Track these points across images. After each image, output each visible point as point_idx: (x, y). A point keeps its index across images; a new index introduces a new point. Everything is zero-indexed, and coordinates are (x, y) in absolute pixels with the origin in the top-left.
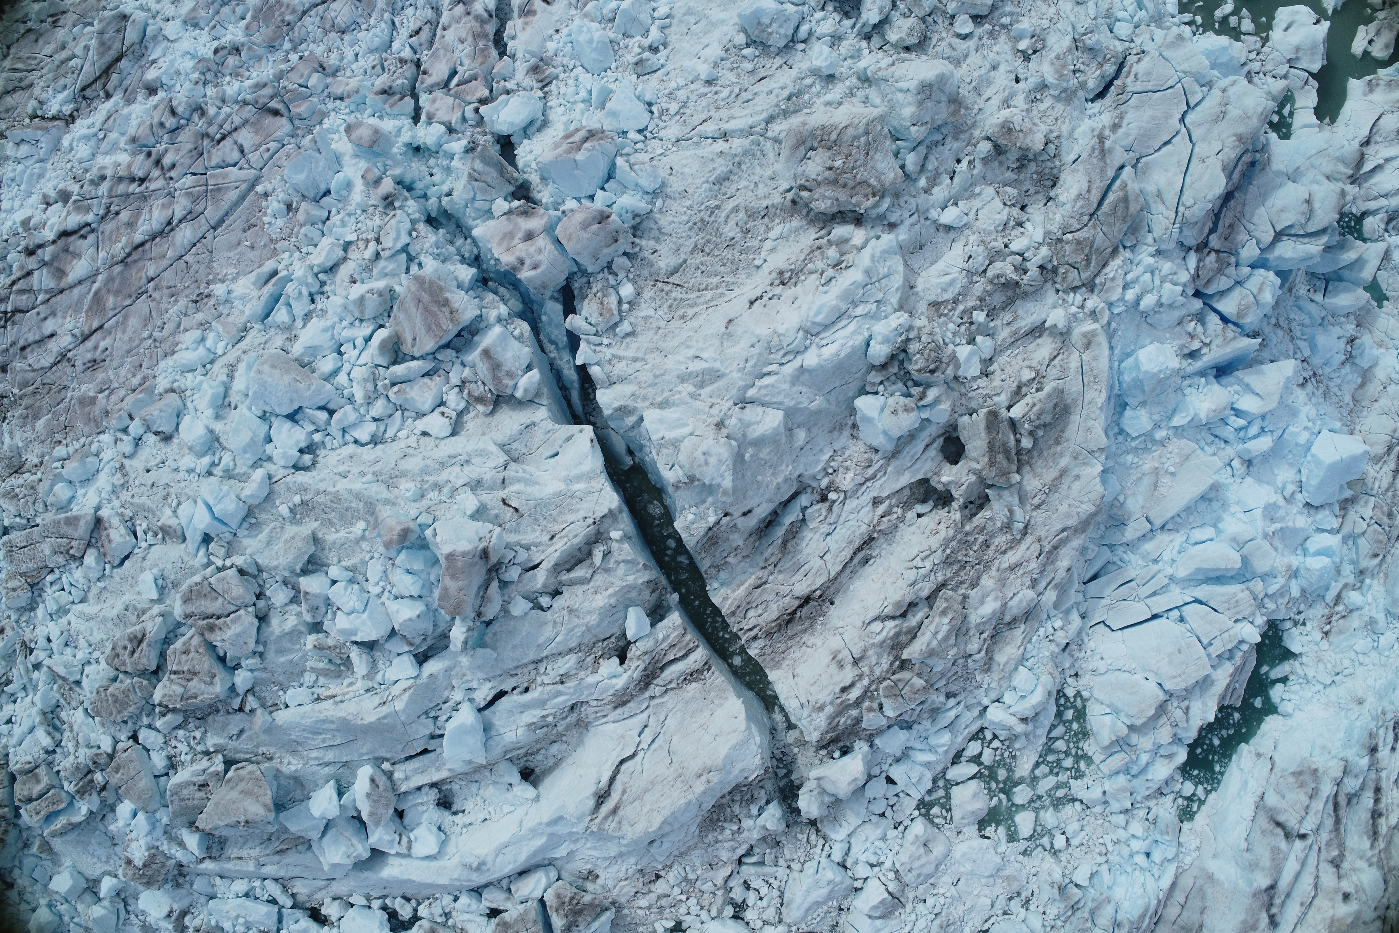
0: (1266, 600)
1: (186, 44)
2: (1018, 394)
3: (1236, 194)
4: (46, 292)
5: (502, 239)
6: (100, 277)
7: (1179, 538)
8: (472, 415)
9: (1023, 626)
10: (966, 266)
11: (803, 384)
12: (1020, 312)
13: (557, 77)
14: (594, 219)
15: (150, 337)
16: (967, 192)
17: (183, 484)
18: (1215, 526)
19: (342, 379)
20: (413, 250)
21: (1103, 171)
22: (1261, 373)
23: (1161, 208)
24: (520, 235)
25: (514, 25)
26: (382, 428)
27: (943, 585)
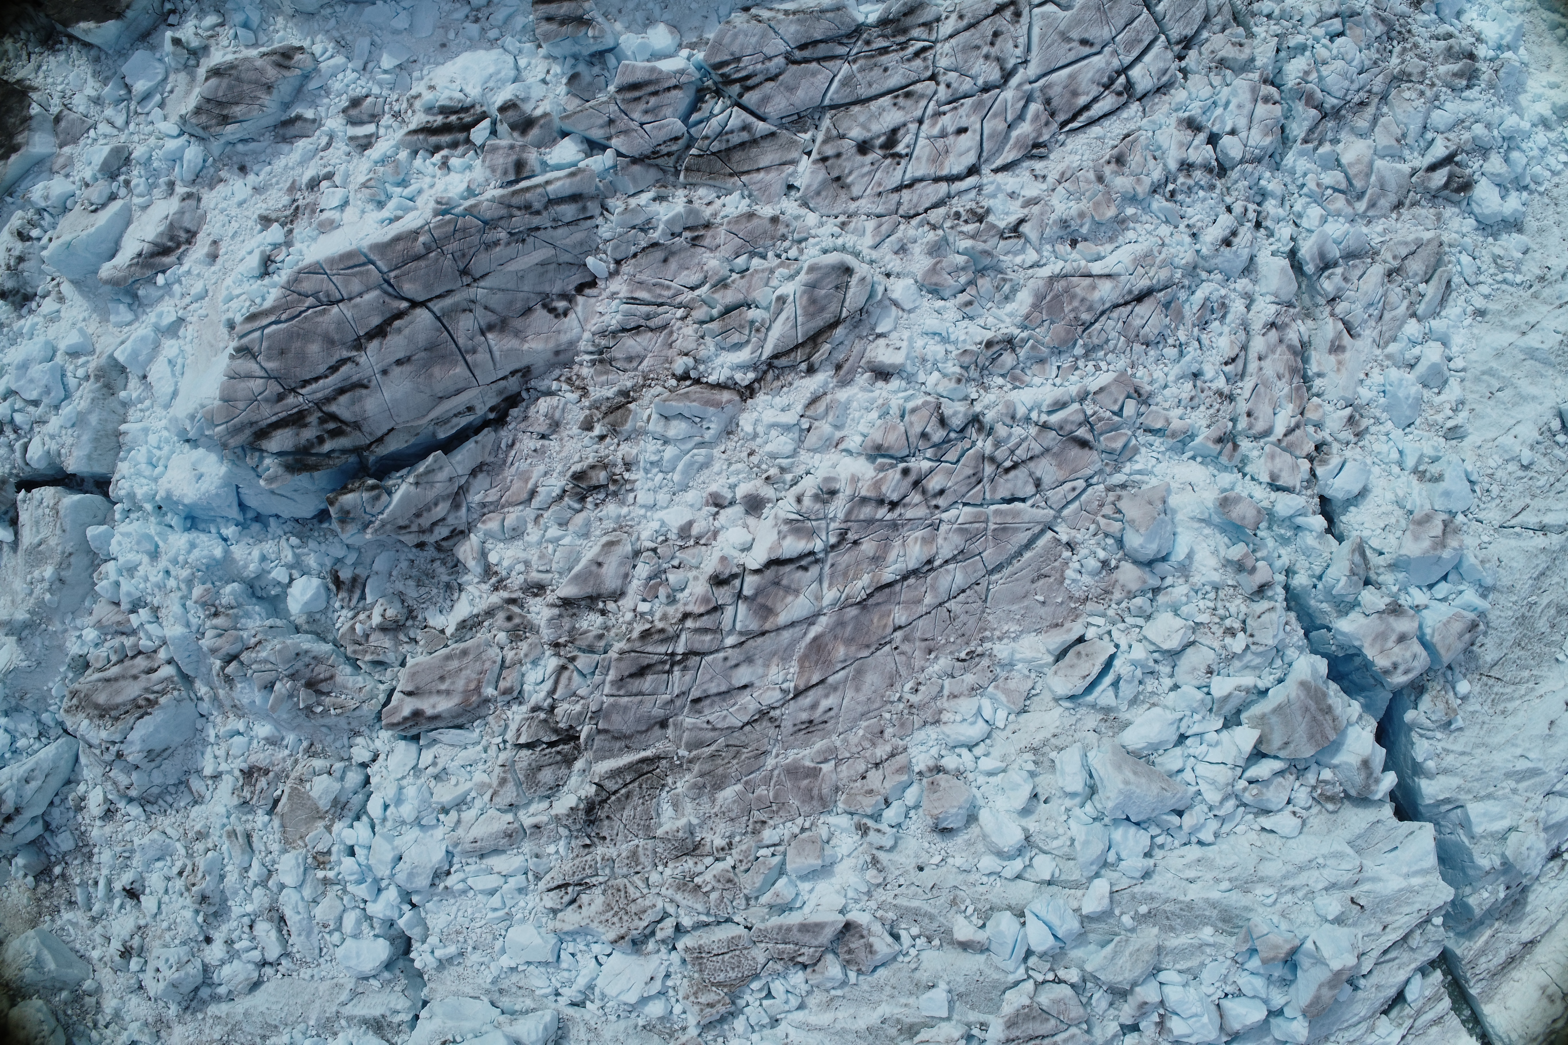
4: (741, 633)
5: (1375, 639)
6: (823, 620)
8: (1314, 810)
13: (1369, 430)
15: (900, 699)
24: (1393, 637)
25: (1321, 360)
26: (1219, 824)
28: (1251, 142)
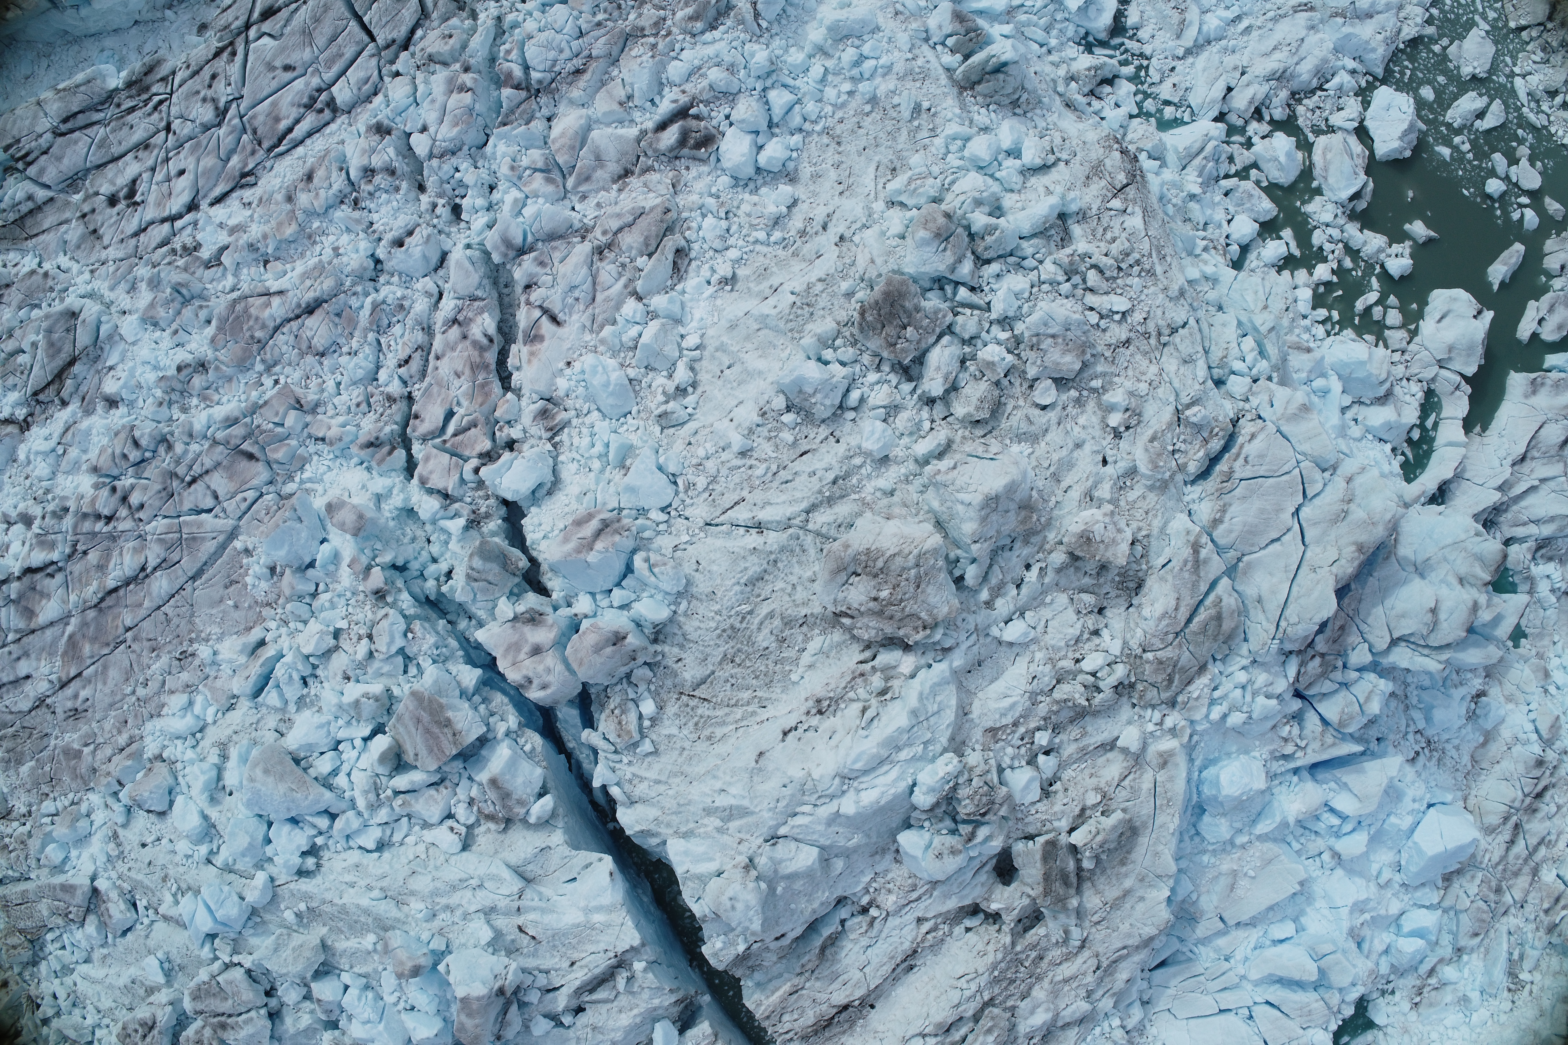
0: (1343, 1006)
1: (144, 352)
2: (1082, 816)
3: (1353, 586)
4: (16, 631)
5: (508, 650)
6: (73, 620)
7: (1254, 935)
8: (482, 829)
9: (1076, 1029)
10: (1029, 688)
11: (840, 825)
12: (1089, 729)
13: (568, 423)
14: (607, 641)
15: (134, 692)
16: (1037, 601)
17: (181, 869)
18: (1295, 920)
19: (341, 781)
20: (410, 652)
21: (1195, 585)
22: (1362, 771)
23: (1261, 617)
24: (526, 649)
25: (518, 352)
26: (388, 832)
27: (990, 1003)
28: (439, 137)
